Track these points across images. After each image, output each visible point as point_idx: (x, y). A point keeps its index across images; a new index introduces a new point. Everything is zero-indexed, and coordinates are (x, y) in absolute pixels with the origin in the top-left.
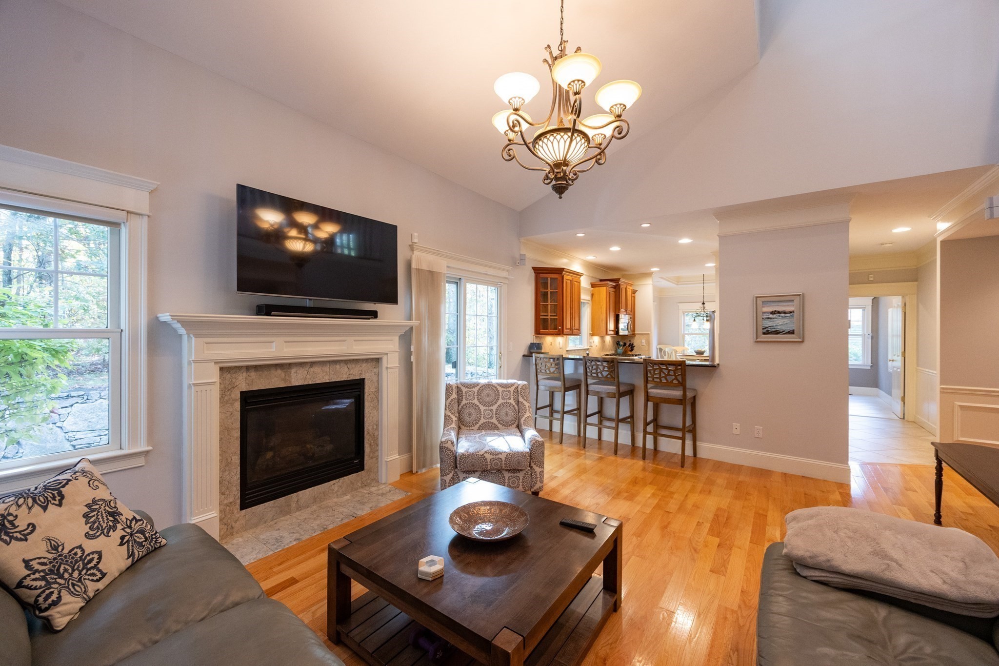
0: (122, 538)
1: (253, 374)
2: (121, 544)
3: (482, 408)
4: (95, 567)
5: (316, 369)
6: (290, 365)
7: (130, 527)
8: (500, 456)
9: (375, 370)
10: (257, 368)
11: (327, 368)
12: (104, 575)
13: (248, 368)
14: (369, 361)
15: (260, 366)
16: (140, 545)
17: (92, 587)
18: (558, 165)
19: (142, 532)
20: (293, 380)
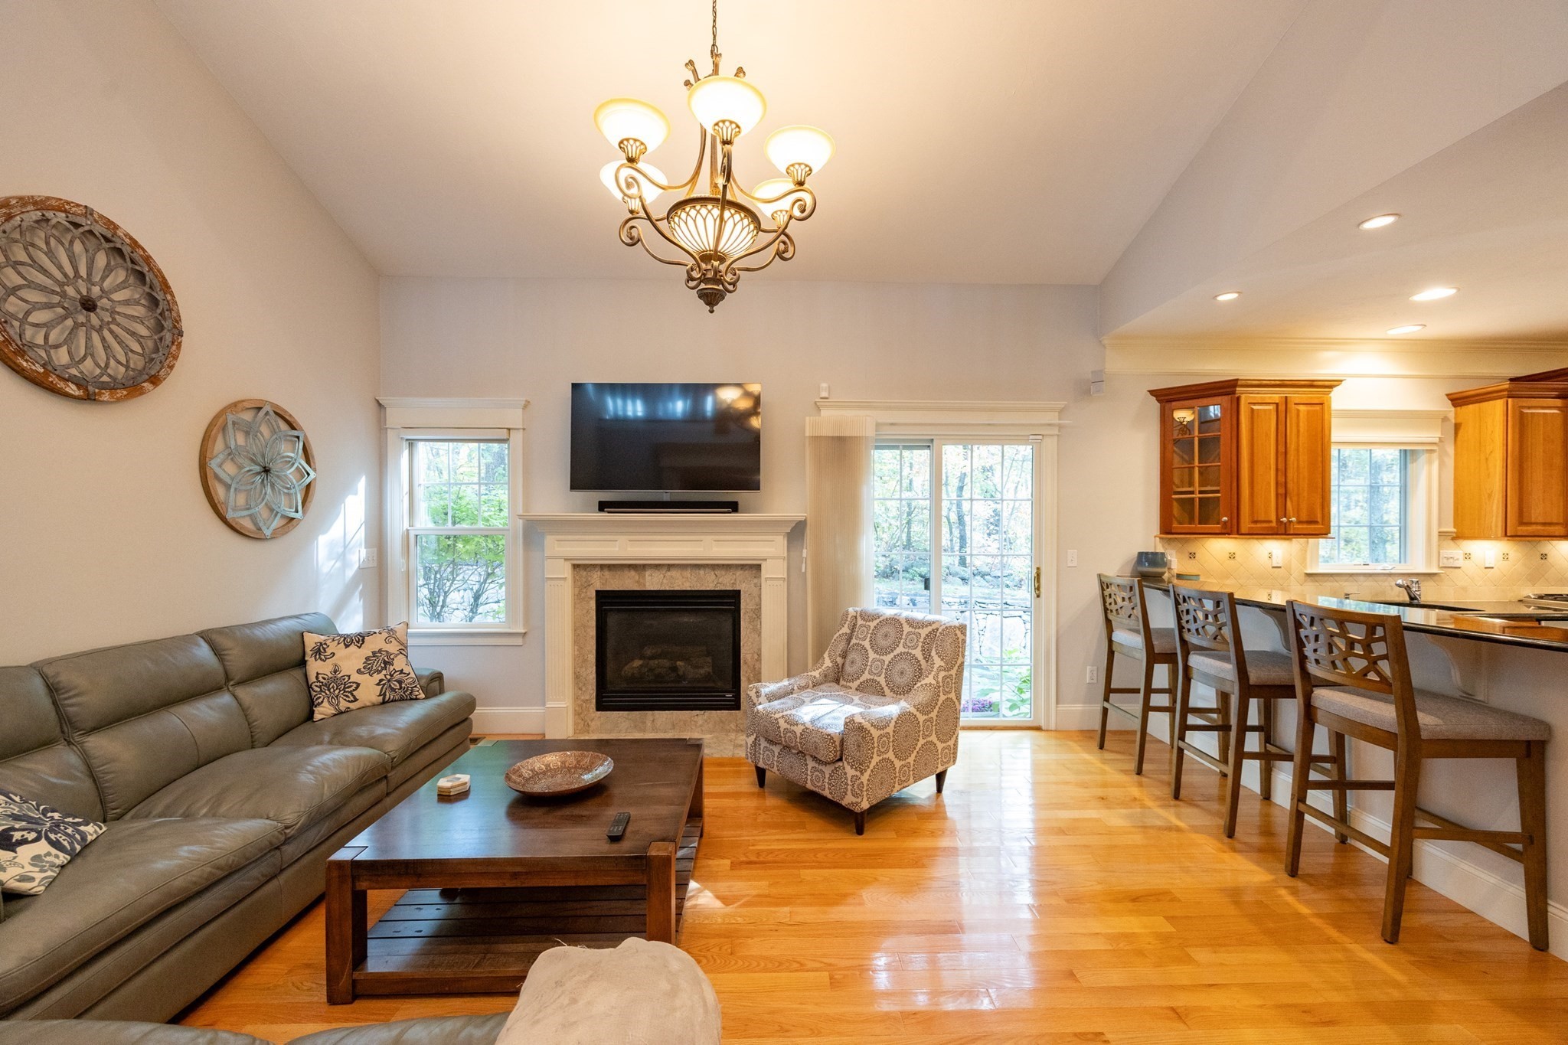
0: (381, 681)
1: (607, 573)
2: (378, 684)
3: (872, 655)
4: (351, 692)
5: (674, 573)
6: (644, 567)
7: (392, 675)
8: (794, 728)
9: (756, 581)
10: (610, 567)
11: (687, 573)
12: (356, 700)
13: (602, 567)
14: (747, 567)
15: (614, 565)
16: (393, 690)
17: (343, 705)
18: (706, 258)
19: (400, 682)
20: (647, 584)
